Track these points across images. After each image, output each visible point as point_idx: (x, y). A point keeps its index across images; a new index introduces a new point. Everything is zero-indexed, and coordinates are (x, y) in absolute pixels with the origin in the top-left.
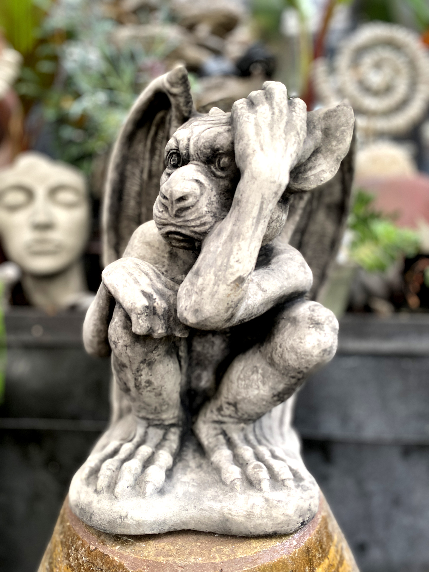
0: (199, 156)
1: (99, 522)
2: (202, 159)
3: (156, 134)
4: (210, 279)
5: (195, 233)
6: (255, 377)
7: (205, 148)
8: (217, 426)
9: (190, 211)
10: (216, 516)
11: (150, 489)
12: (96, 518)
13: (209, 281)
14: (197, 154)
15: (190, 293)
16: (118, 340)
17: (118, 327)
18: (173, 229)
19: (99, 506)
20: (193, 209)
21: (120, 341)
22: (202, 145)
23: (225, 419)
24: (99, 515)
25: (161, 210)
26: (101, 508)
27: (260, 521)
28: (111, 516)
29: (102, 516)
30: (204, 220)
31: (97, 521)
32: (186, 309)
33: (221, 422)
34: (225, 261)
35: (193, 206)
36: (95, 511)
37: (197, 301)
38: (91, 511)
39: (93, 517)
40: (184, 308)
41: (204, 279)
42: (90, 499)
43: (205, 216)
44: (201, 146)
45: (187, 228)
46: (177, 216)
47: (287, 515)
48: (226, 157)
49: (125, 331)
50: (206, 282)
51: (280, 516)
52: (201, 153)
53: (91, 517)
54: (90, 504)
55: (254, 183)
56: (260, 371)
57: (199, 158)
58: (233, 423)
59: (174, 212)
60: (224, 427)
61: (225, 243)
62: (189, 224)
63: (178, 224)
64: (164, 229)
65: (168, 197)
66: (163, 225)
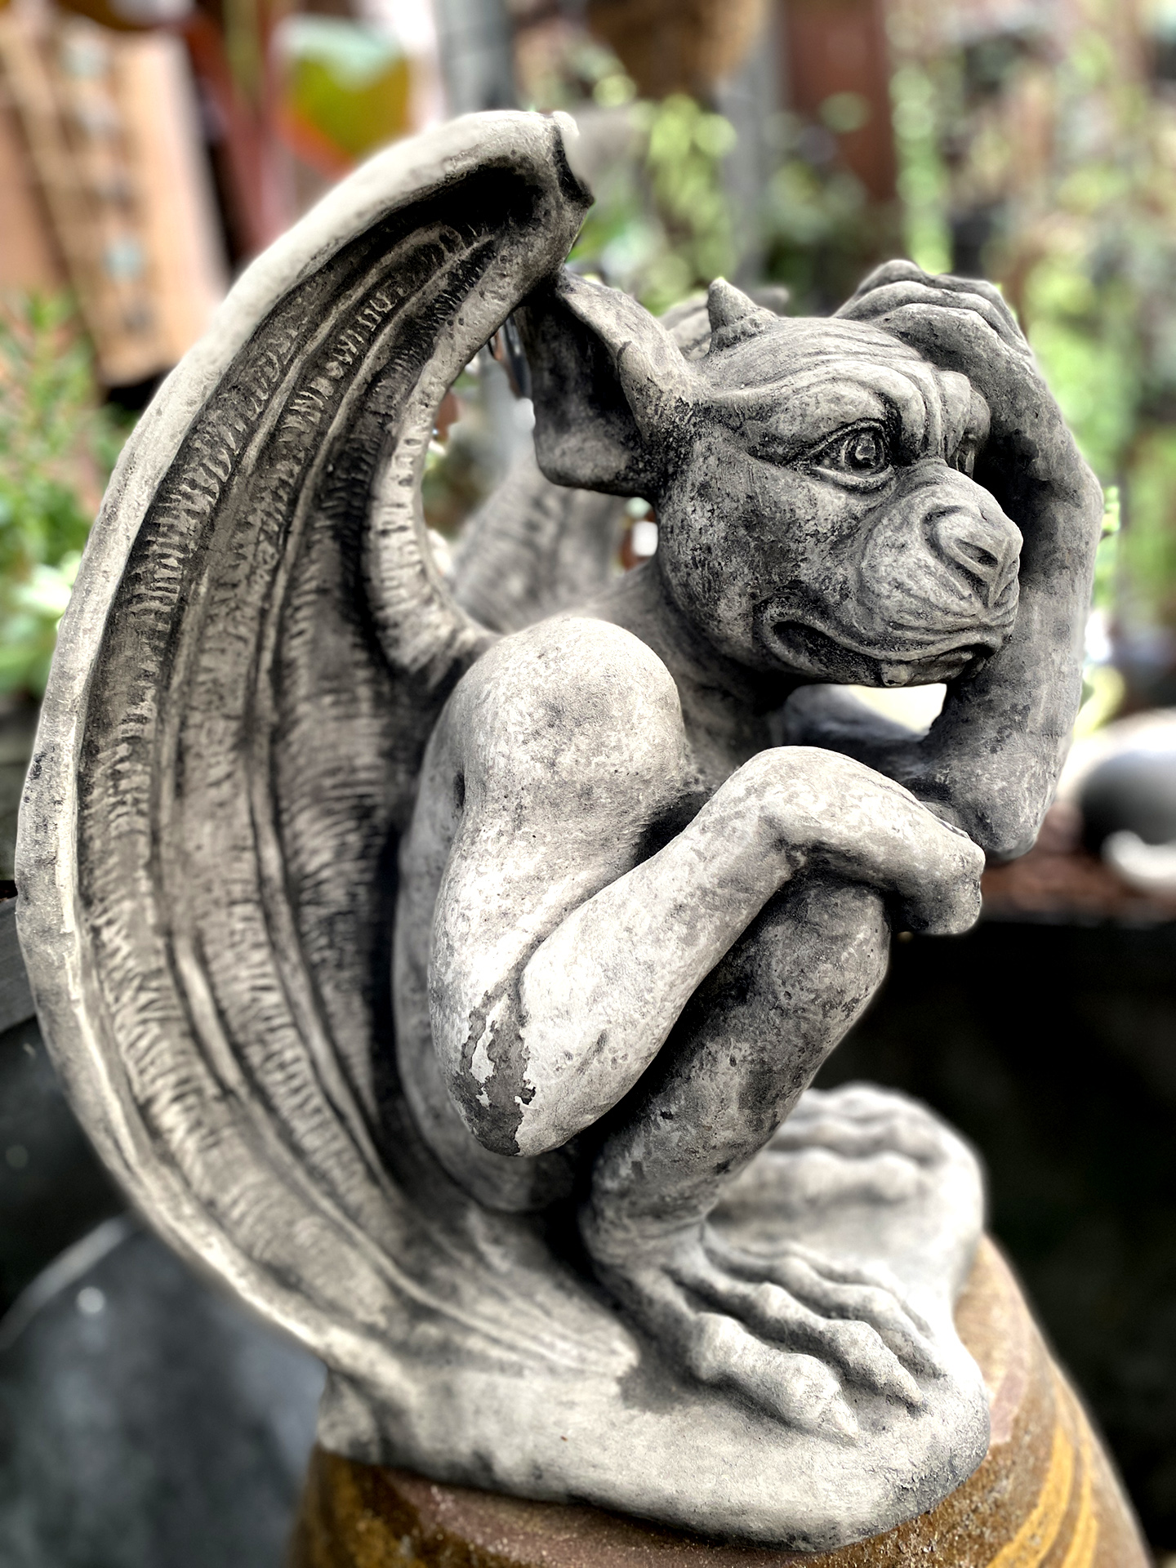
14: (945, 439)
57: (946, 450)
59: (998, 595)
63: (993, 623)
64: (947, 642)
65: (1000, 559)
66: (950, 632)
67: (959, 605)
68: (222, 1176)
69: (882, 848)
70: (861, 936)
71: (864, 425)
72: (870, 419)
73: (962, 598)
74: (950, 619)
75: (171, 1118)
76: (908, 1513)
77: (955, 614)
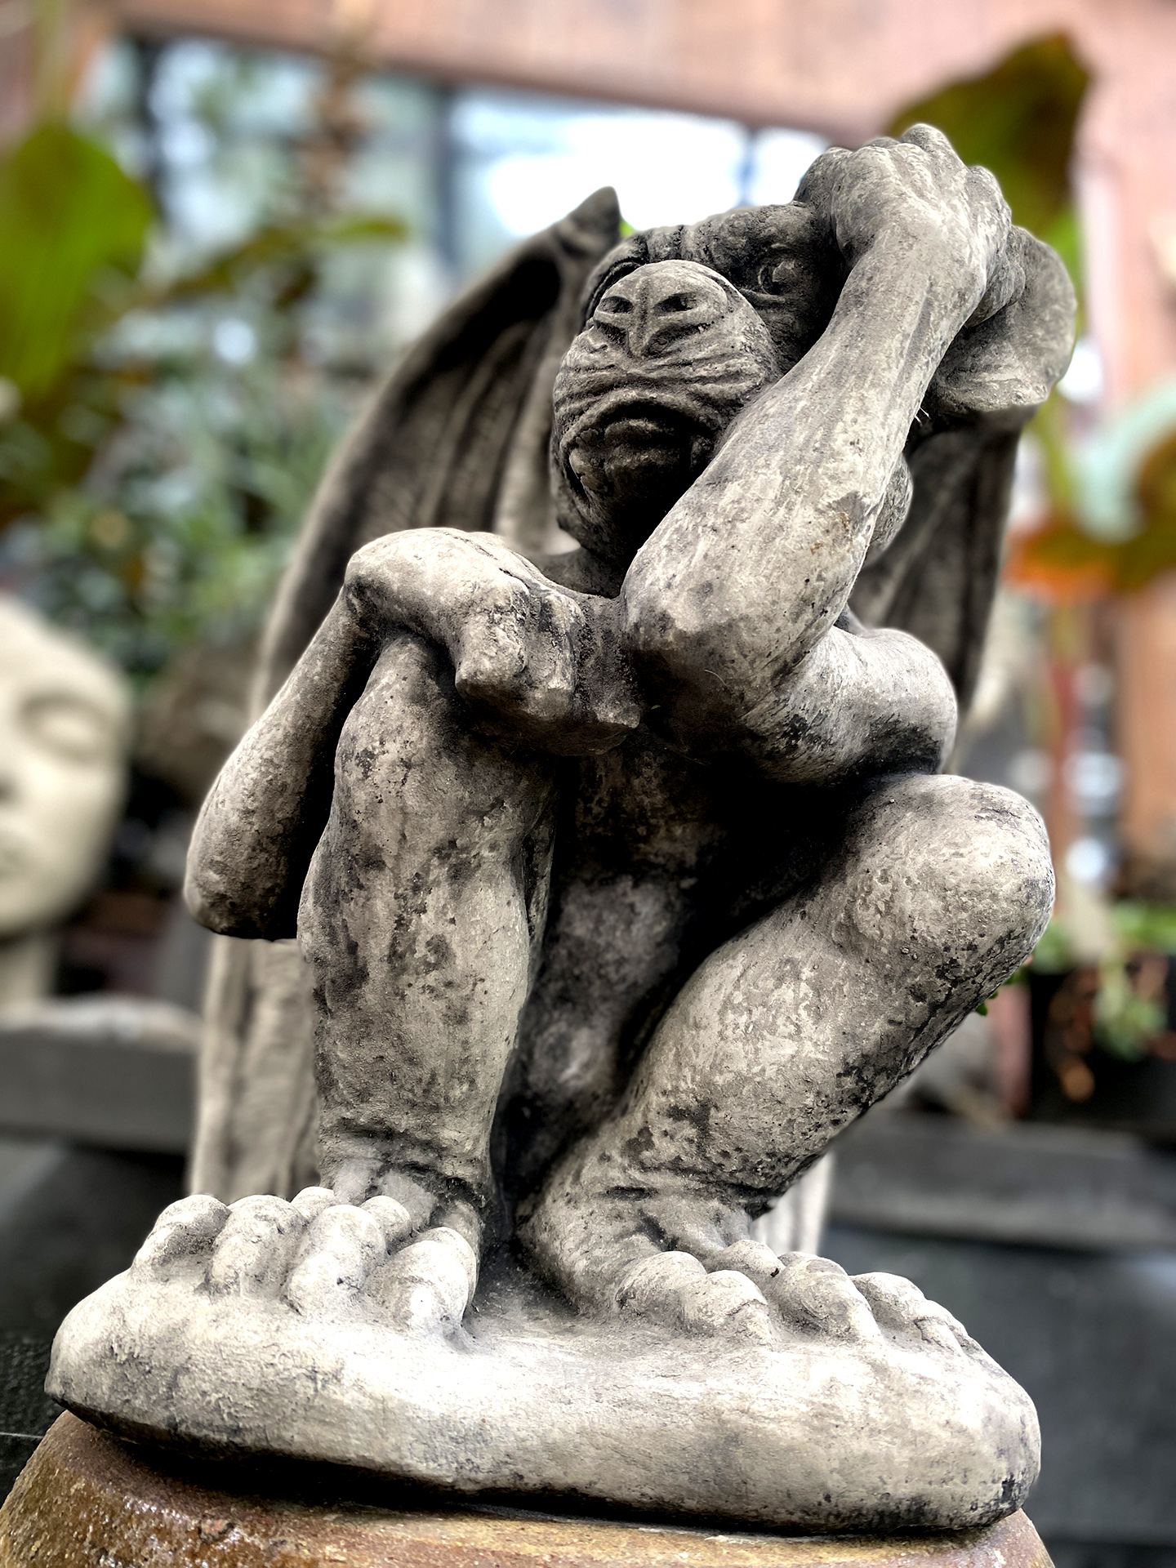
0: (711, 256)
1: (214, 1397)
2: (718, 262)
3: (488, 390)
4: (768, 484)
5: (706, 400)
6: (787, 993)
7: (733, 234)
8: (623, 1205)
9: (696, 337)
10: (687, 1427)
11: (422, 1304)
12: (198, 1382)
13: (763, 491)
14: (707, 250)
15: (690, 538)
16: (382, 743)
17: (392, 697)
18: (630, 394)
19: (216, 1335)
20: (707, 334)
21: (388, 746)
22: (727, 226)
23: (656, 1180)
24: (215, 1370)
25: (598, 345)
26: (228, 1342)
27: (862, 1445)
28: (271, 1370)
29: (231, 1371)
30: (736, 364)
31: (204, 1394)
32: (669, 586)
33: (641, 1192)
34: (819, 436)
35: (706, 326)
36: (198, 1355)
37: (712, 554)
38: (179, 1360)
39: (184, 1381)
40: (662, 584)
41: (747, 486)
42: (177, 1317)
43: (740, 355)
44: (722, 228)
45: (678, 387)
46: (651, 353)
47: (962, 1431)
48: (788, 259)
49: (416, 708)
50: (755, 491)
51: (937, 1431)
52: (717, 248)
53: (173, 1385)
54: (176, 1331)
55: (911, 246)
56: (806, 973)
57: (712, 259)
58: (685, 1193)
59: (646, 341)
60: (651, 1207)
61: (820, 387)
62: (687, 372)
63: (654, 375)
64: (596, 406)
65: (633, 299)
66: (596, 394)
67: (589, 359)
68: (264, 1069)
69: (397, 575)
70: (384, 681)
71: (617, 268)
72: (622, 261)
73: (595, 351)
74: (583, 376)
75: (268, 1015)
76: (99, 1393)
77: (587, 369)
